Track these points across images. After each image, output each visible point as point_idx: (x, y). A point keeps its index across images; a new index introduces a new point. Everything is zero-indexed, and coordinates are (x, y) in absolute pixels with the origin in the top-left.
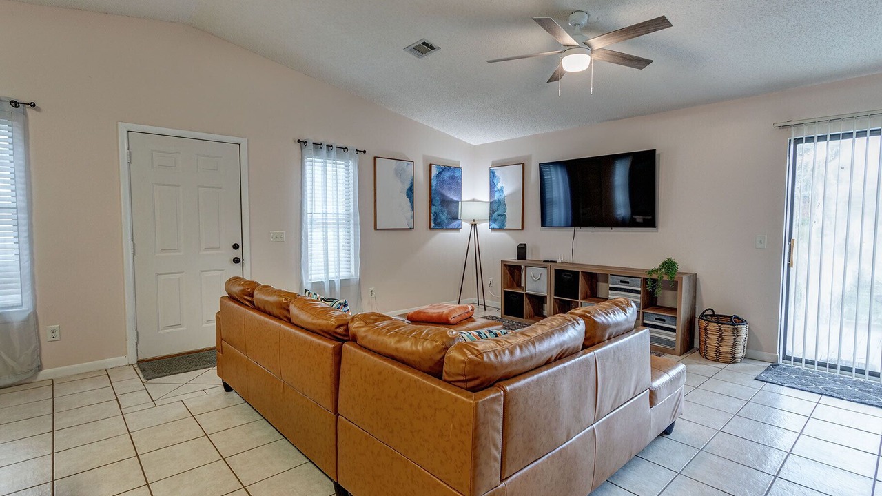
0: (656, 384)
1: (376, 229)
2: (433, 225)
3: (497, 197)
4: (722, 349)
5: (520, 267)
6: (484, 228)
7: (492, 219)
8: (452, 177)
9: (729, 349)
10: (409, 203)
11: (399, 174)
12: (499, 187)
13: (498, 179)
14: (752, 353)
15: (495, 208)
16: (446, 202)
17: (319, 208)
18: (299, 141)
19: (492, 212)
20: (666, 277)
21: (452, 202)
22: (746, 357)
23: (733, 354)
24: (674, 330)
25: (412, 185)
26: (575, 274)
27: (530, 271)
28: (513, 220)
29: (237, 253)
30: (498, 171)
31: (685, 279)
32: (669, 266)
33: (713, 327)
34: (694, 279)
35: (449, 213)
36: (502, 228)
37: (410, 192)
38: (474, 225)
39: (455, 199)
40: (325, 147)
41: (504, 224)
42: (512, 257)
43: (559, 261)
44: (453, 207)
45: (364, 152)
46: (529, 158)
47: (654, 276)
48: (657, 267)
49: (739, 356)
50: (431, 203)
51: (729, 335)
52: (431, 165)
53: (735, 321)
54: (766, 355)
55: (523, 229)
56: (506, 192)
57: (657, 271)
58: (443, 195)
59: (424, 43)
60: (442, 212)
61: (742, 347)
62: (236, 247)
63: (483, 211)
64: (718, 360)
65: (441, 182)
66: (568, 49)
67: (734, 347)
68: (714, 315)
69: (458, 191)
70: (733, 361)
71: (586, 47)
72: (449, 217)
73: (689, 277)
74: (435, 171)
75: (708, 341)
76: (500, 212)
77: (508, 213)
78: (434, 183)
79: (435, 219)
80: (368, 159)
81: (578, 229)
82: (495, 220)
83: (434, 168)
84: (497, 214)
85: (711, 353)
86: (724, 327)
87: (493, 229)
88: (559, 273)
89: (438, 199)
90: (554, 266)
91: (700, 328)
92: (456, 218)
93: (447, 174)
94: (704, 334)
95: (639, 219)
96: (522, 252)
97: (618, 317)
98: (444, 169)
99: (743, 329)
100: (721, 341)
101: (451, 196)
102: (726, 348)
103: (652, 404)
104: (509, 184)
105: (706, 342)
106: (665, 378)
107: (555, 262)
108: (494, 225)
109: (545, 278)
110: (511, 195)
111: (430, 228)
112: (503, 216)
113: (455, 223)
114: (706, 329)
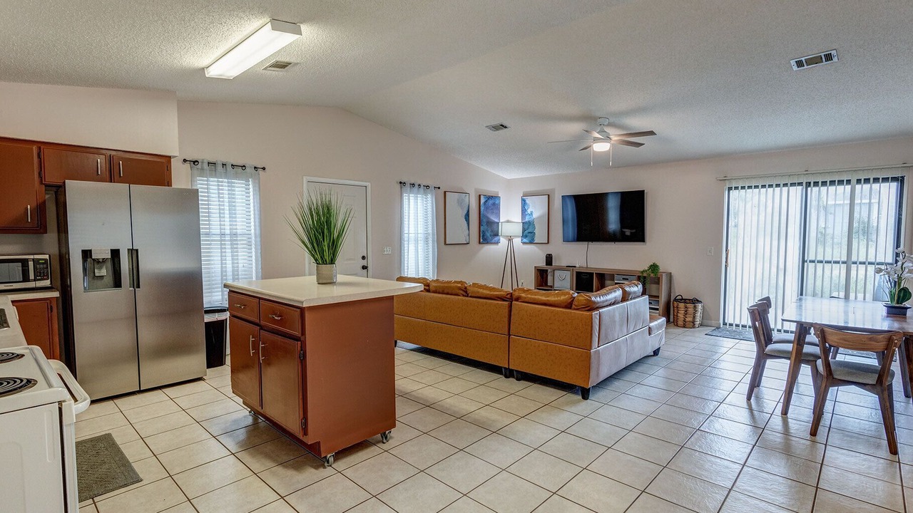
0: (651, 325)
1: (445, 244)
2: (481, 240)
3: (527, 219)
4: (687, 319)
5: (547, 270)
6: (517, 242)
7: (524, 236)
8: (494, 204)
9: (691, 319)
10: (466, 225)
11: (460, 202)
12: (529, 211)
13: (529, 206)
14: (706, 322)
15: (526, 227)
16: (490, 223)
17: (412, 230)
18: (401, 183)
19: (524, 230)
20: (652, 275)
21: (494, 223)
22: (701, 325)
23: (693, 322)
24: (657, 309)
25: (468, 211)
26: (591, 274)
27: (557, 273)
28: (540, 235)
29: (364, 263)
30: (528, 200)
31: (664, 275)
32: (654, 267)
33: (682, 305)
34: (670, 276)
35: (492, 231)
36: (531, 242)
37: (467, 217)
38: (510, 239)
39: (496, 220)
40: (417, 186)
41: (533, 240)
42: (542, 264)
43: (577, 266)
44: (495, 226)
45: (439, 188)
46: (553, 190)
47: (645, 275)
48: (647, 268)
49: (697, 323)
50: (480, 224)
51: (691, 310)
52: (480, 196)
53: (695, 301)
54: (713, 323)
55: (548, 243)
56: (535, 215)
57: (646, 271)
58: (488, 218)
59: (502, 125)
60: (487, 230)
61: (698, 317)
62: (363, 258)
63: (518, 229)
64: (684, 327)
65: (487, 208)
66: (596, 140)
67: (694, 317)
68: (682, 299)
69: (498, 215)
70: (694, 327)
71: (608, 138)
72: (492, 234)
73: (667, 275)
74: (483, 200)
75: (679, 315)
76: (530, 230)
77: (536, 231)
78: (482, 208)
79: (483, 236)
80: (441, 192)
81: (590, 243)
82: (526, 237)
83: (482, 198)
84: (528, 233)
85: (680, 323)
86: (688, 305)
87: (524, 243)
88: (579, 274)
89: (484, 220)
90: (576, 270)
91: (674, 307)
92: (497, 235)
93: (491, 202)
94: (676, 311)
95: (628, 232)
96: (549, 259)
97: (634, 289)
98: (489, 198)
99: (700, 306)
100: (686, 314)
101: (494, 218)
102: (689, 319)
103: (650, 334)
104: (537, 209)
105: (677, 316)
106: (656, 323)
107: (575, 267)
108: (525, 240)
109: (568, 278)
110: (539, 217)
111: (480, 243)
112: (533, 233)
113: (496, 239)
114: (677, 307)
